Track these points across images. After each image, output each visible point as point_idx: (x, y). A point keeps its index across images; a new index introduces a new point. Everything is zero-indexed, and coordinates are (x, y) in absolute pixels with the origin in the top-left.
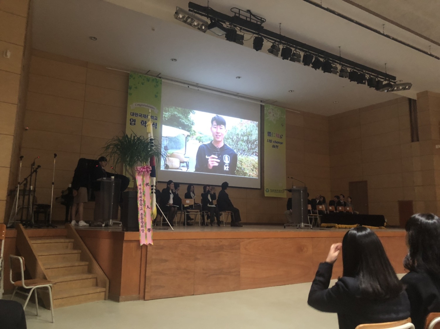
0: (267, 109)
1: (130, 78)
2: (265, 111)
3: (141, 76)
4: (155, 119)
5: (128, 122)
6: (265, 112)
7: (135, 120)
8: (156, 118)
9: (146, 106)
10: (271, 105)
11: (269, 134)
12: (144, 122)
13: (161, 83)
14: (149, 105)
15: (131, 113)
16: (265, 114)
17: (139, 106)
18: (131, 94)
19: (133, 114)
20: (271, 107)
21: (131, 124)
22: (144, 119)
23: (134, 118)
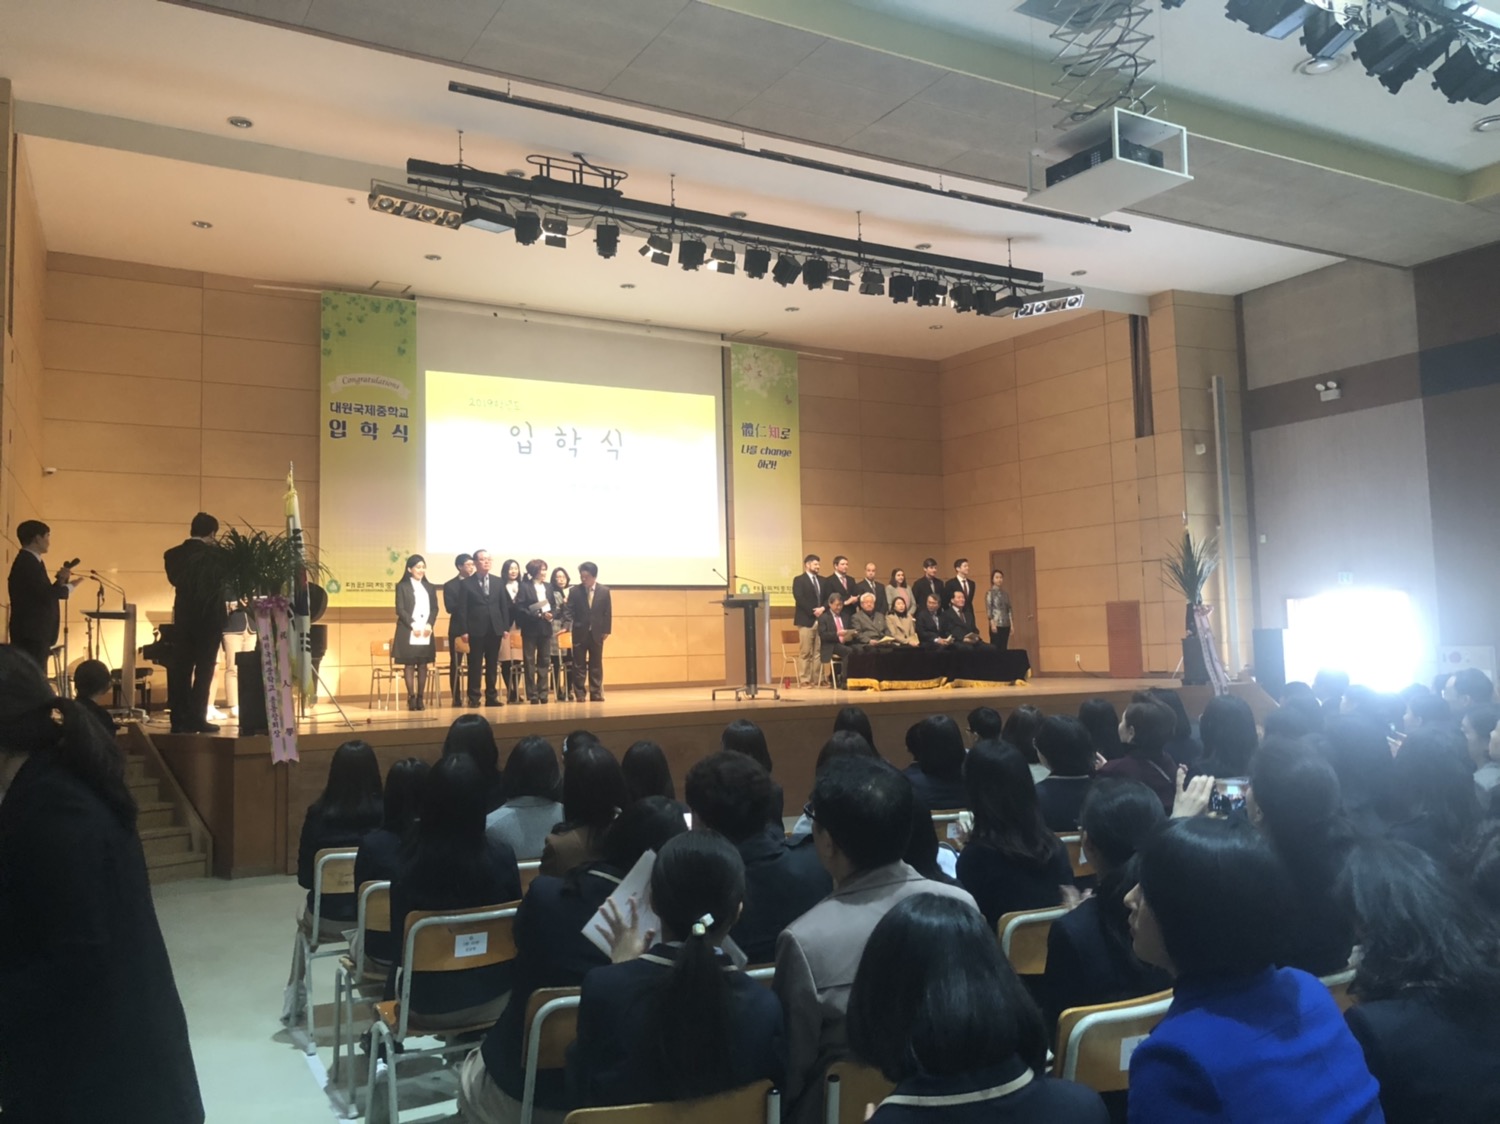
0: (740, 356)
1: (324, 309)
2: (732, 363)
3: (354, 299)
4: (401, 416)
5: (325, 430)
6: (733, 368)
7: (344, 423)
8: (405, 411)
9: (373, 381)
10: (750, 346)
11: (748, 429)
12: (372, 426)
13: (414, 313)
14: (382, 378)
15: (332, 404)
16: (733, 373)
17: (354, 384)
18: (329, 352)
19: (338, 407)
20: (751, 349)
21: (333, 435)
22: (371, 419)
23: (341, 417)
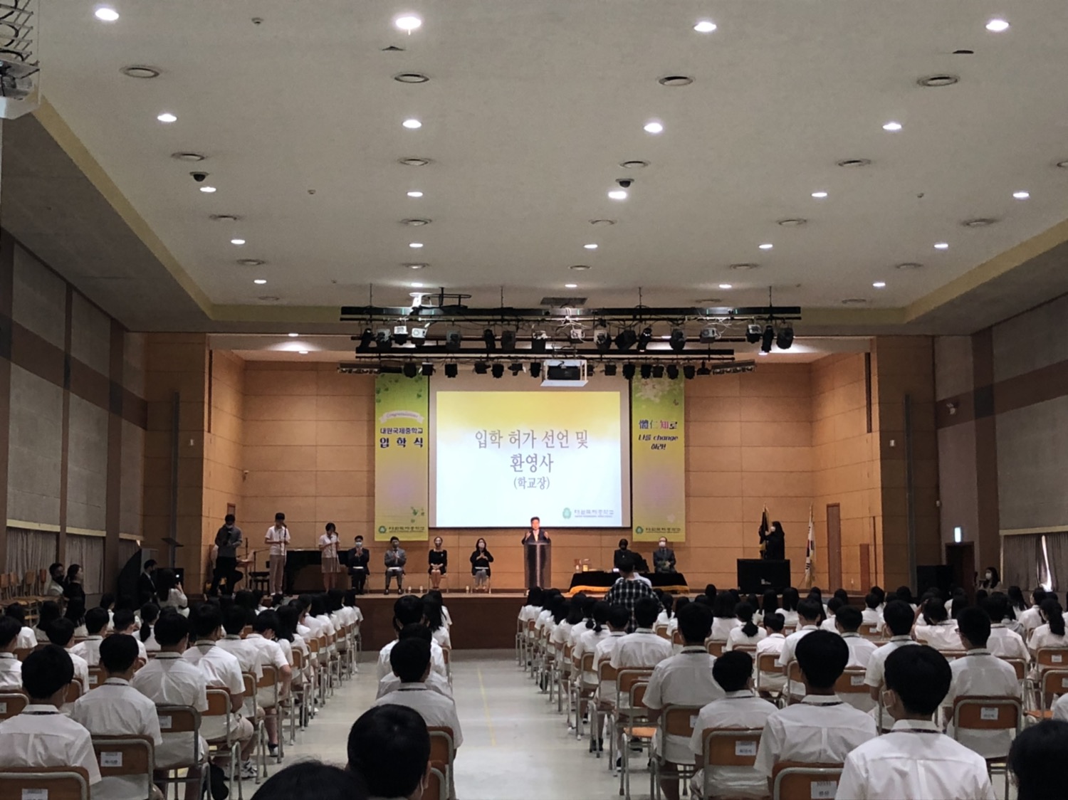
1: (377, 377)
2: (633, 382)
4: (420, 433)
5: (378, 444)
7: (388, 439)
8: (421, 430)
9: (405, 414)
11: (644, 424)
12: (403, 440)
14: (408, 412)
15: (381, 429)
17: (392, 417)
19: (385, 431)
21: (382, 446)
22: (402, 436)
23: (386, 436)
